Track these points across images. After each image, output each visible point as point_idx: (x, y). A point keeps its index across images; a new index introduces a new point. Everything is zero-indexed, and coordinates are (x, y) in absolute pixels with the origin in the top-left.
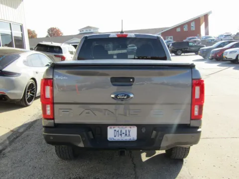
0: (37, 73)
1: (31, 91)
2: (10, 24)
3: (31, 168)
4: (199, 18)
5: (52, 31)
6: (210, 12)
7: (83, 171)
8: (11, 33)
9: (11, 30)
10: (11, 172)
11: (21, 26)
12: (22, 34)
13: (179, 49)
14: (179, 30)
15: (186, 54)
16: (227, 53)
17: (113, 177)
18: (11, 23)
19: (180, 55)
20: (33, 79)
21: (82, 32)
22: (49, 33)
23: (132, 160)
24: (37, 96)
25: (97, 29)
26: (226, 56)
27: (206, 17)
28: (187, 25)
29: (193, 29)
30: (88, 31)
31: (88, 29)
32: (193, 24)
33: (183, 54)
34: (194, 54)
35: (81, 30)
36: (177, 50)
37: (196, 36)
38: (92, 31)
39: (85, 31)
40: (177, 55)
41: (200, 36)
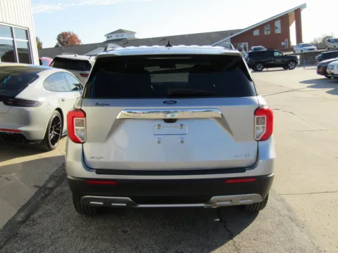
0: (63, 100)
1: (55, 128)
2: (11, 28)
3: (79, 239)
4: (287, 14)
5: (64, 38)
6: (304, 6)
7: (156, 243)
8: (13, 41)
9: (13, 37)
10: (51, 245)
11: (26, 31)
12: (28, 43)
13: (259, 62)
14: (256, 33)
15: (269, 69)
16: (333, 66)
17: (203, 249)
18: (13, 26)
19: (261, 71)
20: (59, 110)
21: (110, 39)
23: (225, 226)
24: (63, 135)
25: (133, 33)
26: (332, 71)
27: (297, 12)
28: (269, 26)
29: (278, 31)
30: (120, 38)
31: (120, 34)
32: (278, 24)
33: (265, 69)
34: (282, 68)
35: (108, 36)
36: (257, 63)
37: (284, 41)
38: (125, 36)
39: (114, 37)
40: (255, 70)
41: (289, 42)
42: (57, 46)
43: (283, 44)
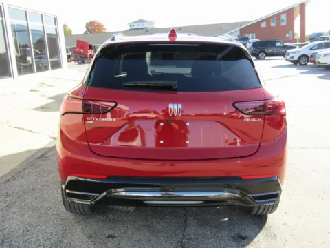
4: (292, 8)
5: (91, 26)
11: (55, 18)
12: (56, 29)
13: (262, 51)
14: (263, 25)
15: (271, 58)
16: (320, 56)
19: (263, 59)
21: (133, 28)
22: (87, 28)
25: (153, 23)
26: (319, 60)
27: (302, 6)
28: (276, 18)
29: (284, 24)
31: (141, 24)
32: (284, 17)
33: (267, 58)
35: (130, 25)
36: (259, 52)
37: (288, 33)
38: (146, 26)
39: (136, 26)
40: (258, 58)
41: (293, 34)
42: (85, 33)
43: (287, 35)
